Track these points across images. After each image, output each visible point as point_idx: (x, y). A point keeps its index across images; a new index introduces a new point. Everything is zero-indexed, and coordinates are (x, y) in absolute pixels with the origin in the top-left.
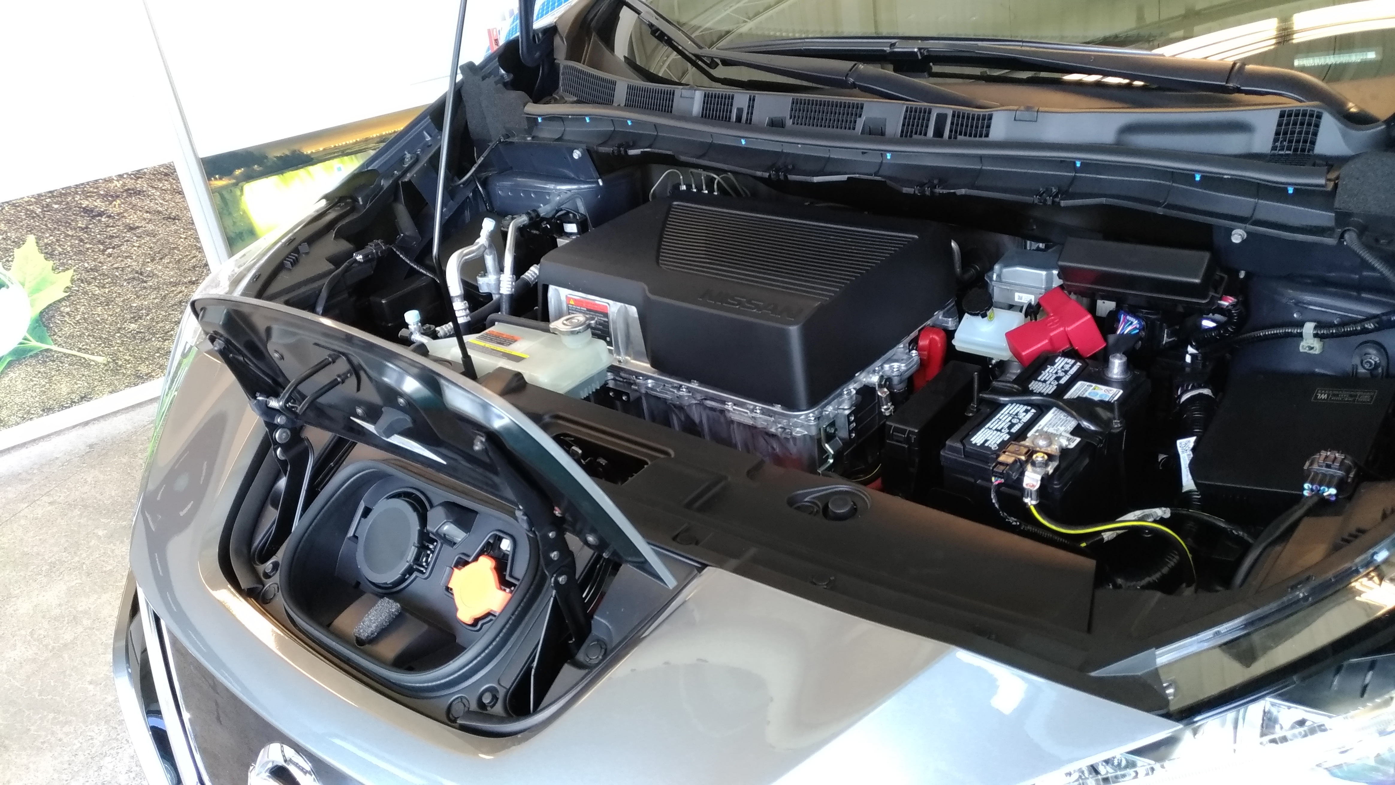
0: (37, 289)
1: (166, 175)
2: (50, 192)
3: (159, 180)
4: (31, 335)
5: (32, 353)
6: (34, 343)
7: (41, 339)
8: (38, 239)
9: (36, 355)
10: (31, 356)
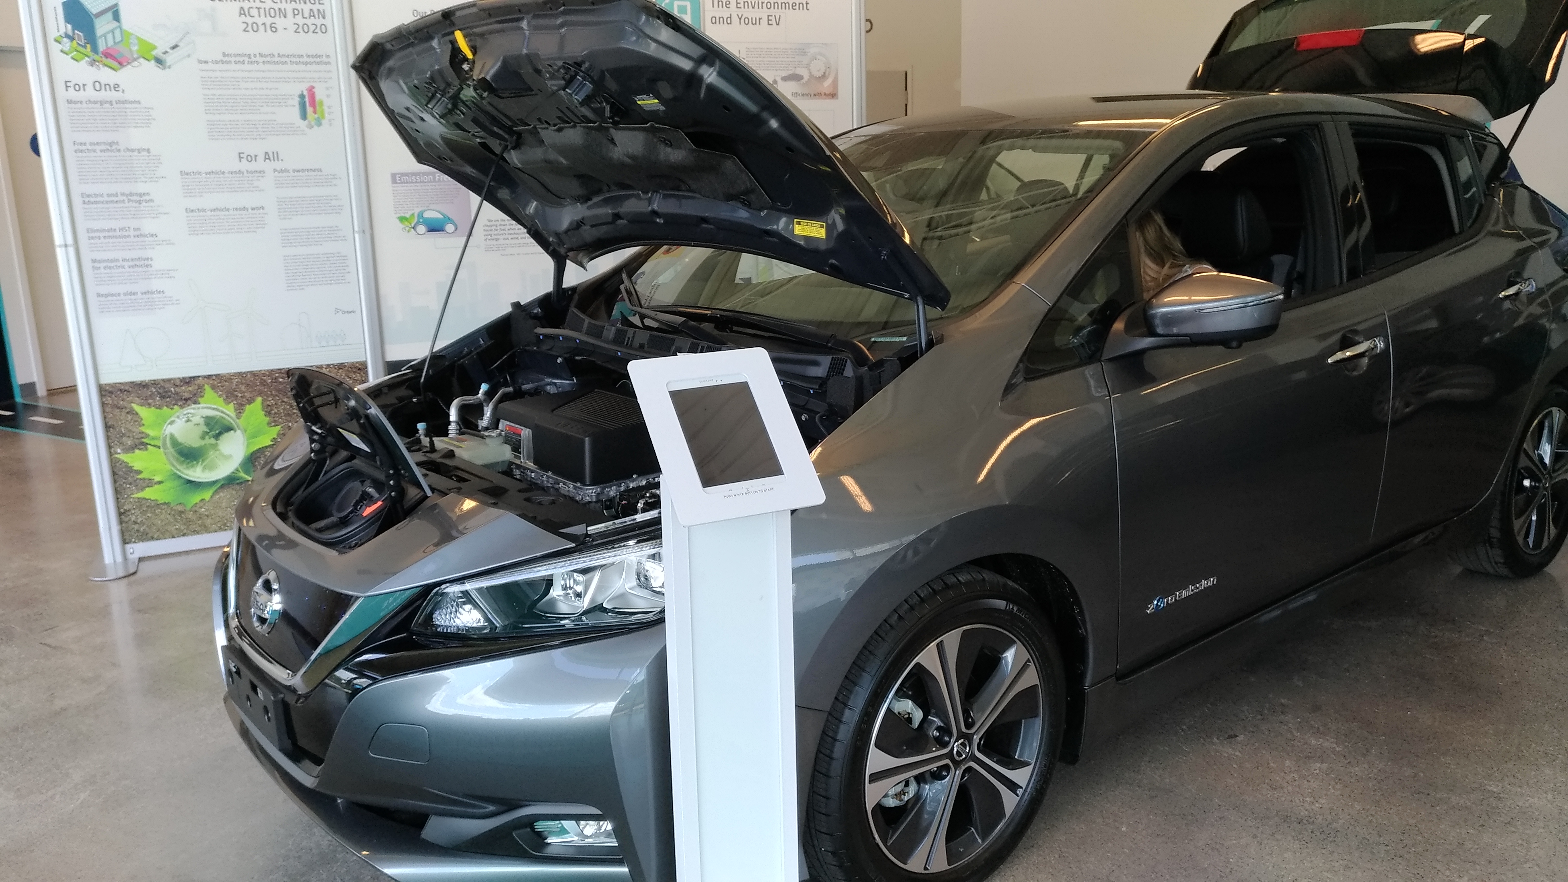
0: (254, 436)
1: (359, 369)
2: (280, 369)
3: (354, 372)
4: (241, 468)
5: (238, 481)
6: (242, 474)
7: (247, 472)
8: (264, 401)
9: (241, 483)
10: (238, 484)
